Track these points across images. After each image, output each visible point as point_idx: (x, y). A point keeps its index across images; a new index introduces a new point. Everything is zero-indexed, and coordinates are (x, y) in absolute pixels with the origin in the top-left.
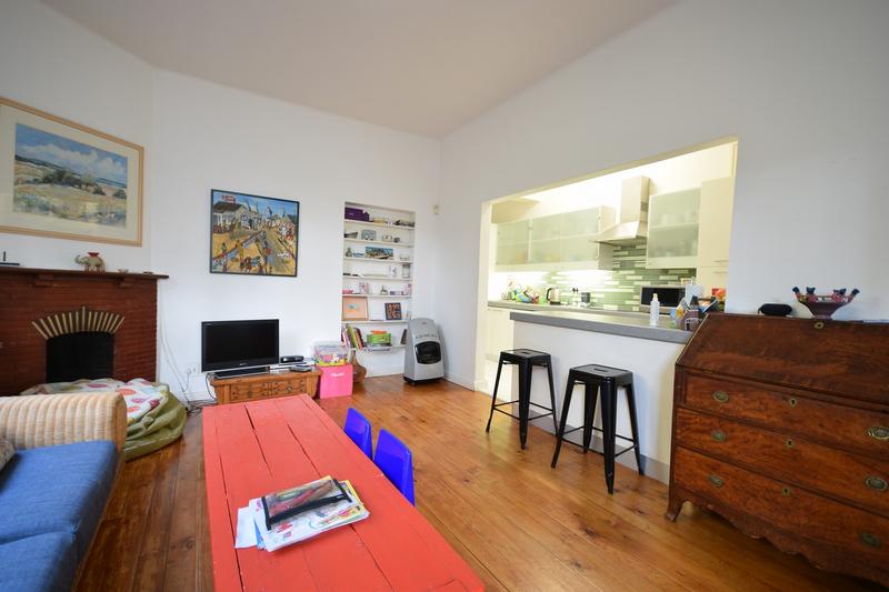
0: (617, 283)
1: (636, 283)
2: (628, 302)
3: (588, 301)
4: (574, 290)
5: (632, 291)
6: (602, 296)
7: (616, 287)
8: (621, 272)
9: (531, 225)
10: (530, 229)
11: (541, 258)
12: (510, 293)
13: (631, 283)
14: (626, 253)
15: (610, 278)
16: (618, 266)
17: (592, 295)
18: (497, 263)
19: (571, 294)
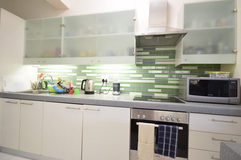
0: (141, 76)
1: (156, 76)
2: (150, 90)
3: (118, 90)
4: (103, 81)
5: (154, 82)
6: (129, 85)
7: (140, 78)
8: (144, 68)
9: (63, 23)
10: (61, 26)
11: (74, 54)
12: (41, 84)
13: (152, 75)
14: (148, 53)
15: (135, 72)
16: (141, 63)
17: (121, 85)
18: (26, 57)
19: (101, 84)
